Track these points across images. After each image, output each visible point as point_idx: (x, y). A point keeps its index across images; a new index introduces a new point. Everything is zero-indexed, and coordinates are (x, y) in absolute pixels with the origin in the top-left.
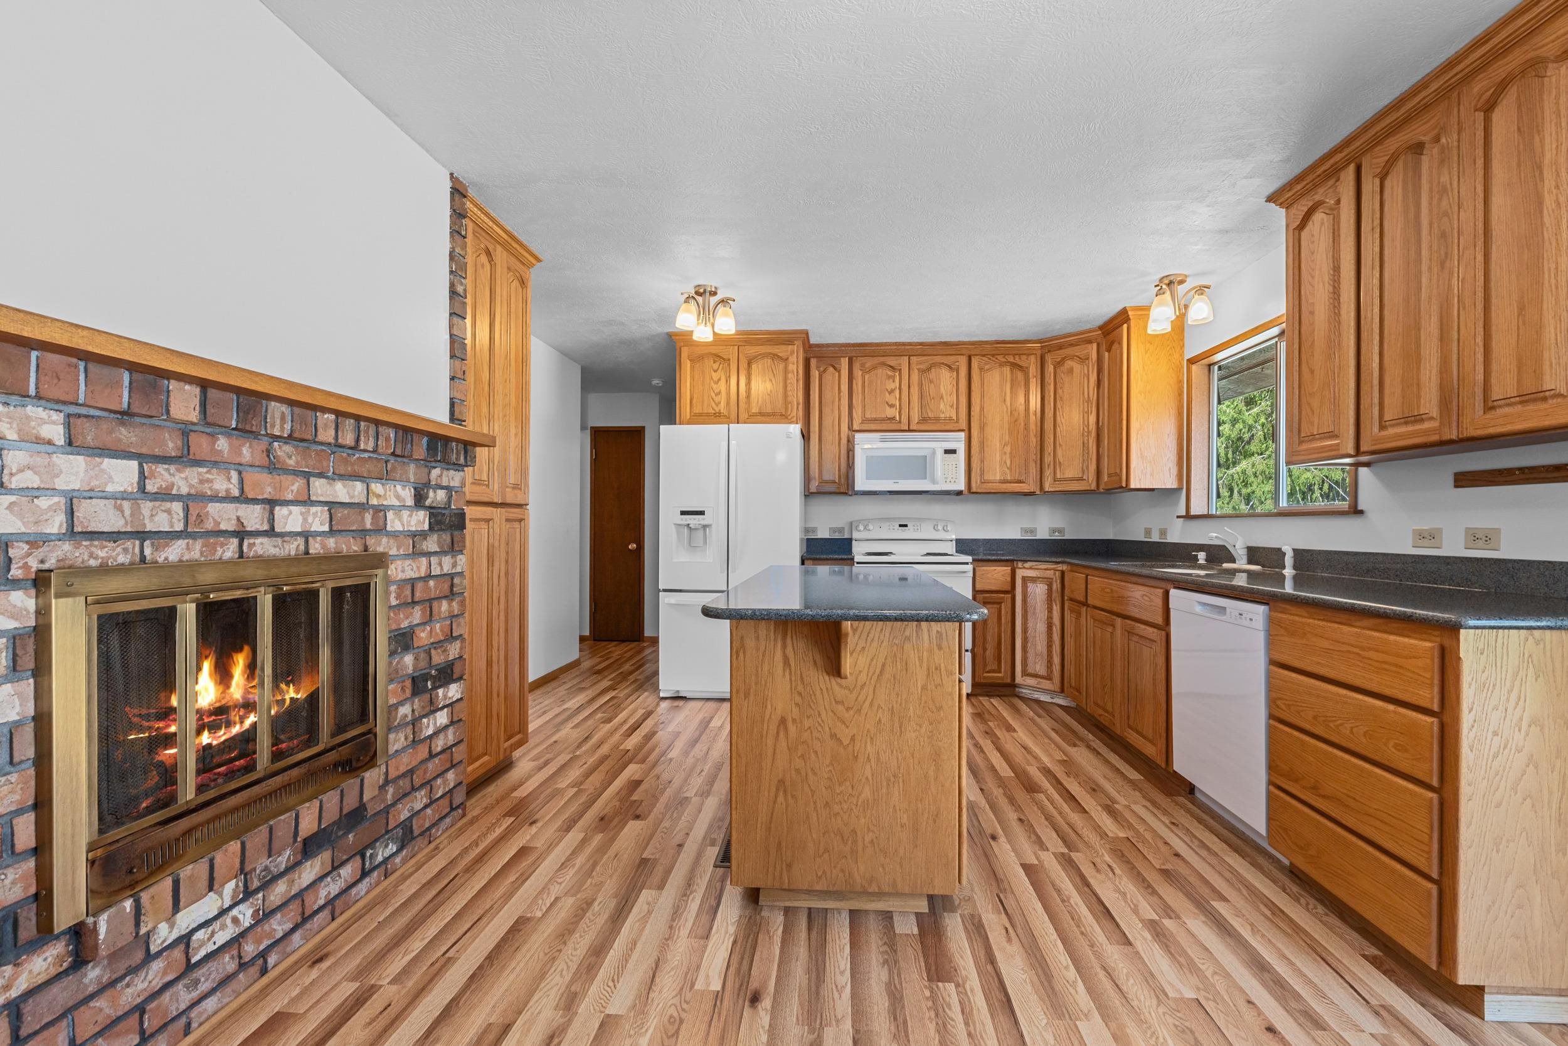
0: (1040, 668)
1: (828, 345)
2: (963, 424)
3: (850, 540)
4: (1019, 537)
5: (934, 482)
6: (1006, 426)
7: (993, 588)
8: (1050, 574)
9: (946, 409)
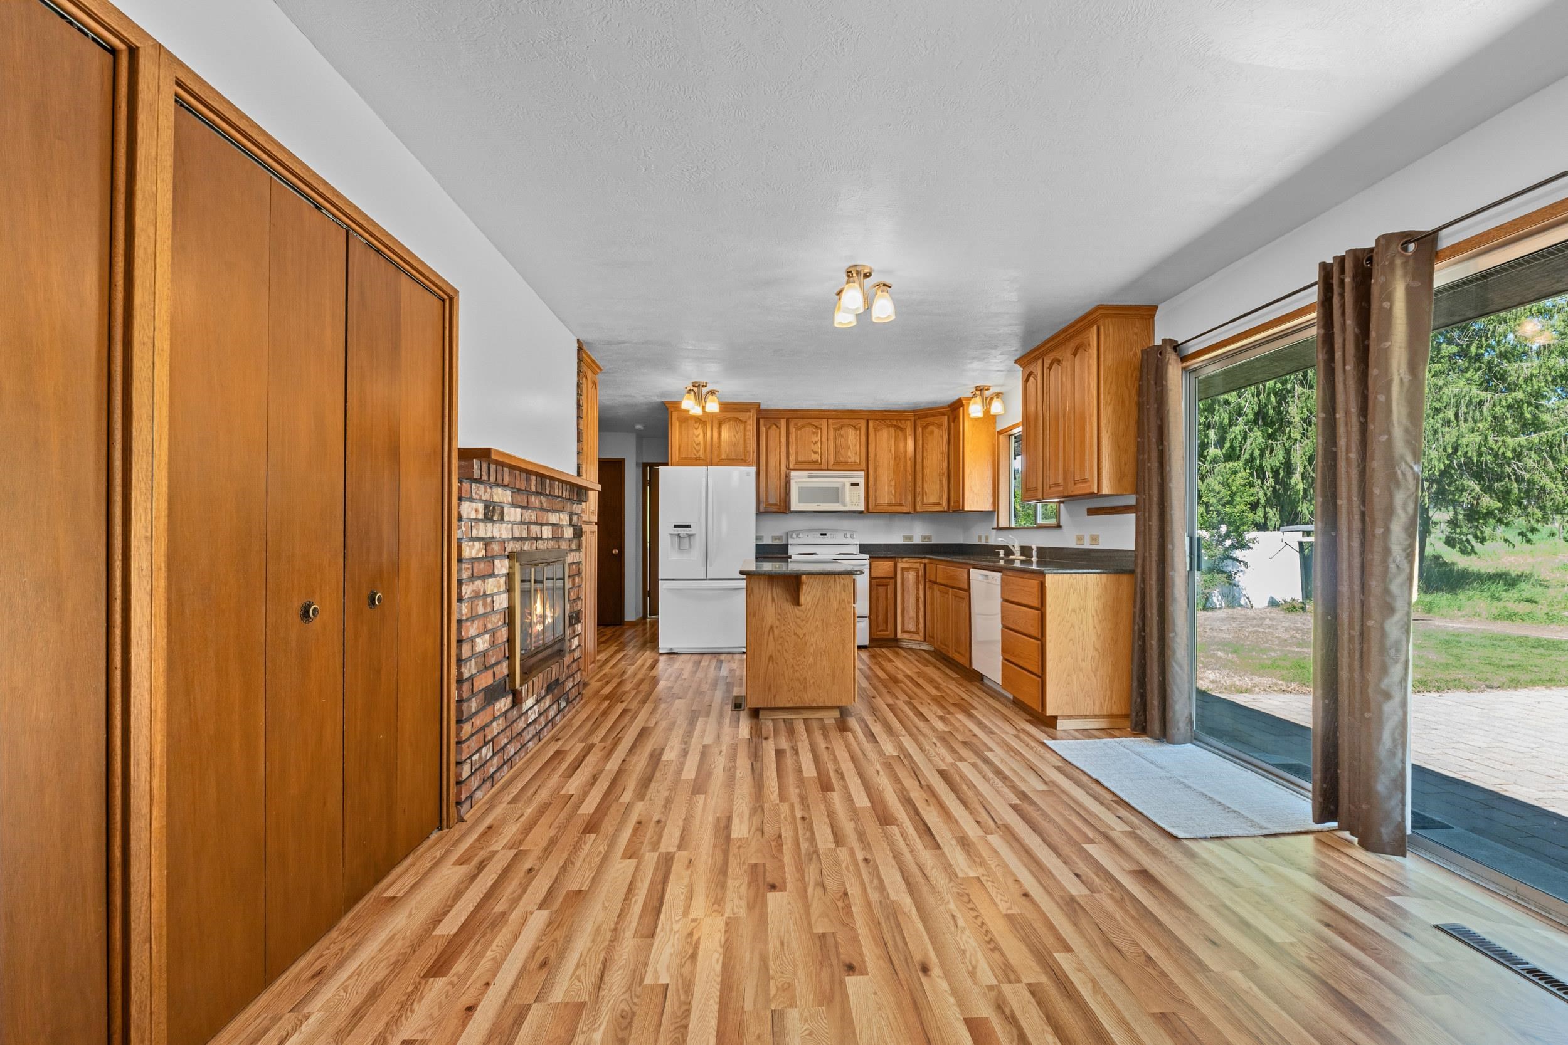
0: (912, 627)
1: (772, 410)
2: (863, 466)
3: (787, 545)
4: (901, 542)
5: (844, 505)
6: (892, 467)
7: (883, 575)
8: (917, 565)
9: (852, 456)
